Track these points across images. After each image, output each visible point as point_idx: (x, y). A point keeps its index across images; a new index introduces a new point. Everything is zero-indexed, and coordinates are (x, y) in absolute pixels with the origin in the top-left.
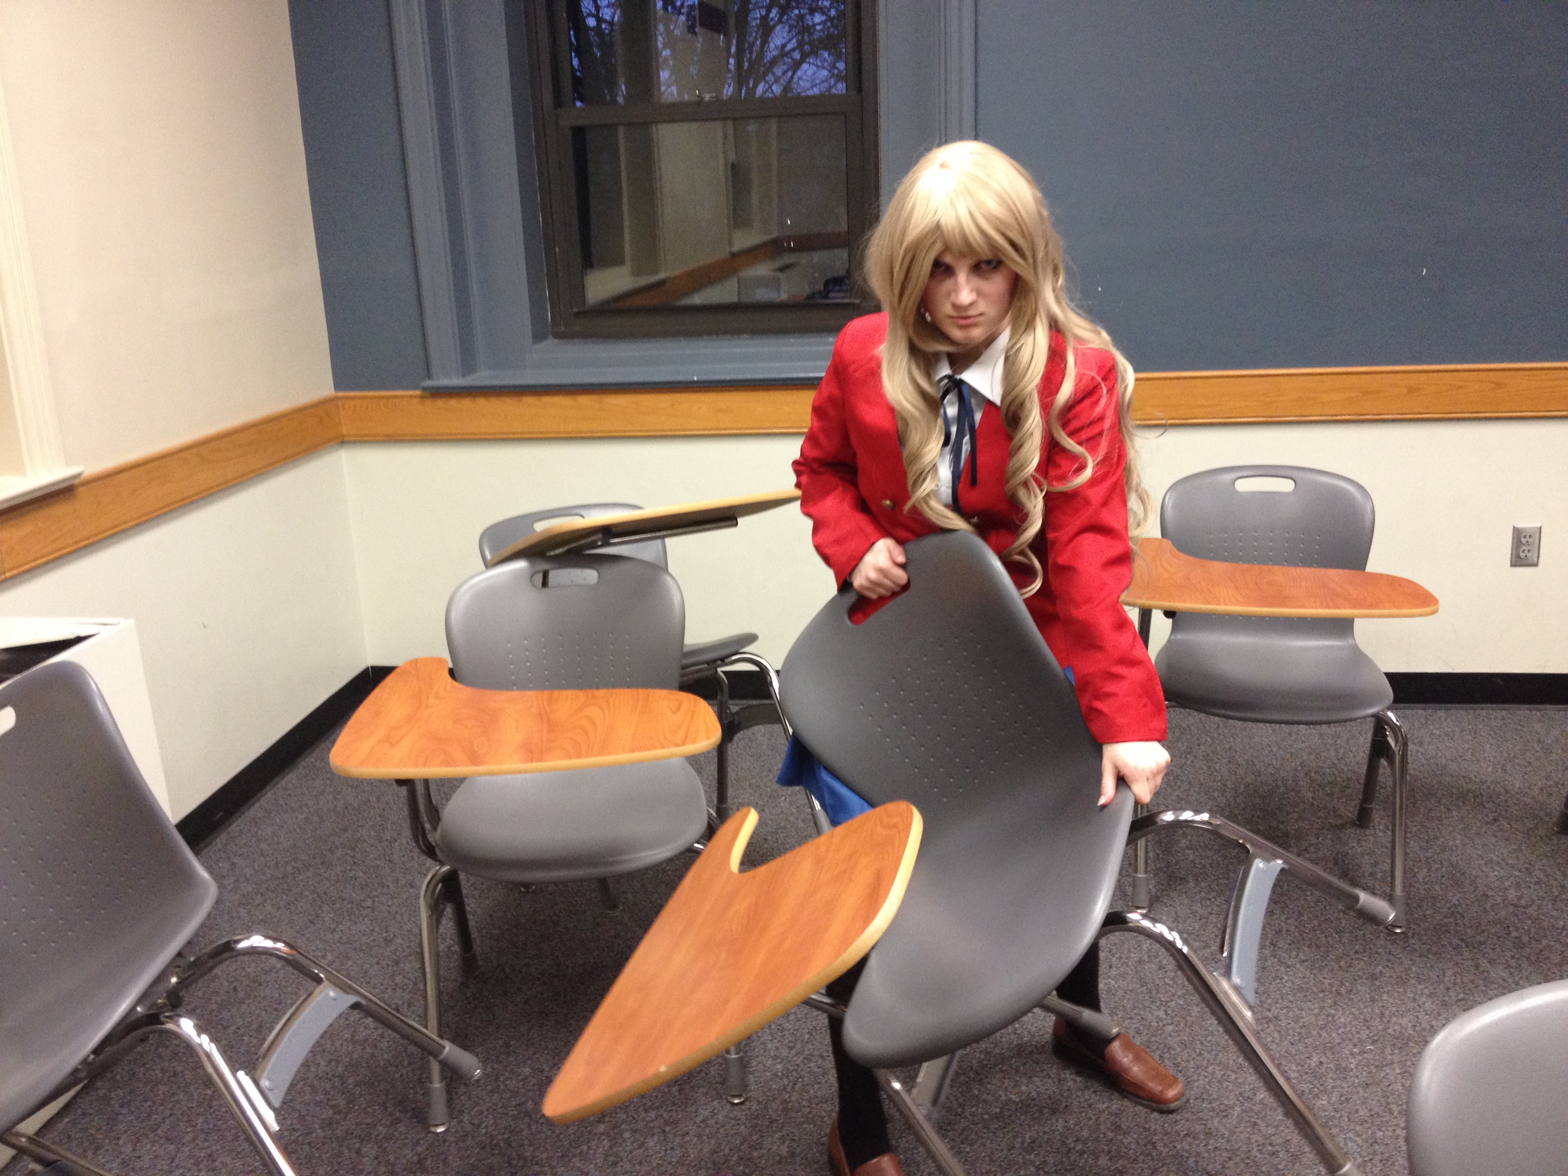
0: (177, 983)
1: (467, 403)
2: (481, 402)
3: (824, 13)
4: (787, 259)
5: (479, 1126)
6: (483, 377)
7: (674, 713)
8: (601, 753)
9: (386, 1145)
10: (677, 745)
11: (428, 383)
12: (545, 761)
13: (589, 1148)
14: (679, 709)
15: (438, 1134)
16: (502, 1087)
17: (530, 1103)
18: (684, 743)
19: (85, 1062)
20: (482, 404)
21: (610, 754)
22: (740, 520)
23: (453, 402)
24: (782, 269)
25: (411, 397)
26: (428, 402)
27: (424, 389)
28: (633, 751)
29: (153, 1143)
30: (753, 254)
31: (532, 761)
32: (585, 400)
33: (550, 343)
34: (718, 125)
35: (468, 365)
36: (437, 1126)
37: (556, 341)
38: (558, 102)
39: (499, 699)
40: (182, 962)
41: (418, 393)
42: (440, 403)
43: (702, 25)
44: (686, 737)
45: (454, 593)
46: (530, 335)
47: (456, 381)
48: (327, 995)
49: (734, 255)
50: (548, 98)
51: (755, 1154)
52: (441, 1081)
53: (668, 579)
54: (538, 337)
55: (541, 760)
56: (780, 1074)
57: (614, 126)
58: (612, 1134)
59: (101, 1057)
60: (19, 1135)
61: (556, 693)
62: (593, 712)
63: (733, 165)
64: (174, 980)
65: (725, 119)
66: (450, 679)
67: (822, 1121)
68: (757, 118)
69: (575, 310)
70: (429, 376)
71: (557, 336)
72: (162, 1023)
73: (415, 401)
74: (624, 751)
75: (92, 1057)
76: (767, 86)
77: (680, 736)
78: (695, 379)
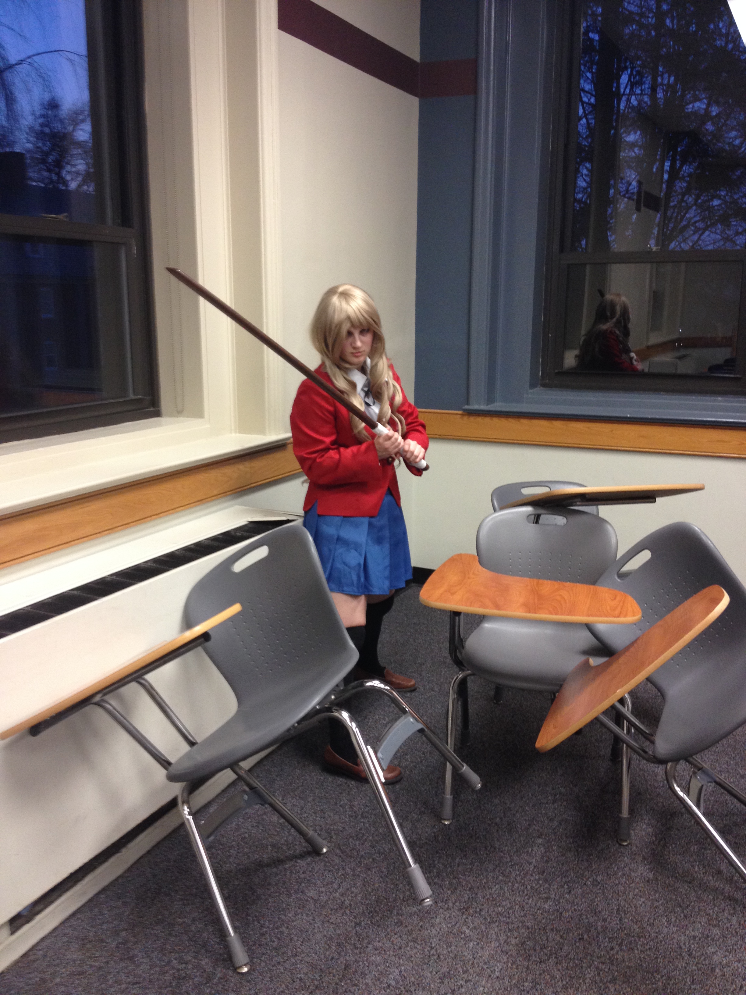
0: (335, 699)
1: (487, 420)
2: (496, 420)
3: (720, 199)
4: (683, 352)
5: (469, 825)
6: (498, 406)
7: (612, 600)
8: (570, 614)
9: (416, 824)
10: (615, 617)
11: (467, 407)
12: (537, 613)
13: (532, 850)
14: (615, 599)
15: (445, 825)
16: (482, 807)
17: (498, 819)
18: (619, 616)
19: (293, 726)
20: (496, 422)
21: (574, 615)
22: (657, 499)
23: (480, 419)
24: (680, 358)
25: (457, 414)
26: (465, 418)
27: (464, 410)
28: (589, 616)
29: (292, 798)
30: (663, 347)
31: (530, 612)
32: (558, 424)
33: (539, 389)
34: (648, 266)
35: (490, 400)
36: (445, 820)
37: (542, 388)
38: (562, 250)
39: (508, 580)
40: (337, 689)
41: (460, 412)
42: (472, 419)
43: (644, 206)
44: (621, 613)
45: (483, 521)
46: (528, 384)
47: (483, 407)
48: (409, 720)
49: (648, 347)
50: (556, 247)
51: (633, 874)
52: (451, 794)
53: (609, 527)
54: (533, 385)
55: (535, 613)
56: (651, 834)
57: (585, 264)
58: (546, 845)
59: (300, 726)
60: (241, 768)
61: (541, 581)
62: (564, 593)
63: (654, 292)
64: (333, 697)
65: (651, 262)
66: (480, 567)
67: (676, 865)
68: (673, 262)
69: (556, 371)
70: (468, 404)
71: (544, 385)
72: (332, 712)
73: (459, 416)
74: (583, 615)
75: (296, 725)
76: (677, 244)
77: (617, 612)
78: (629, 416)
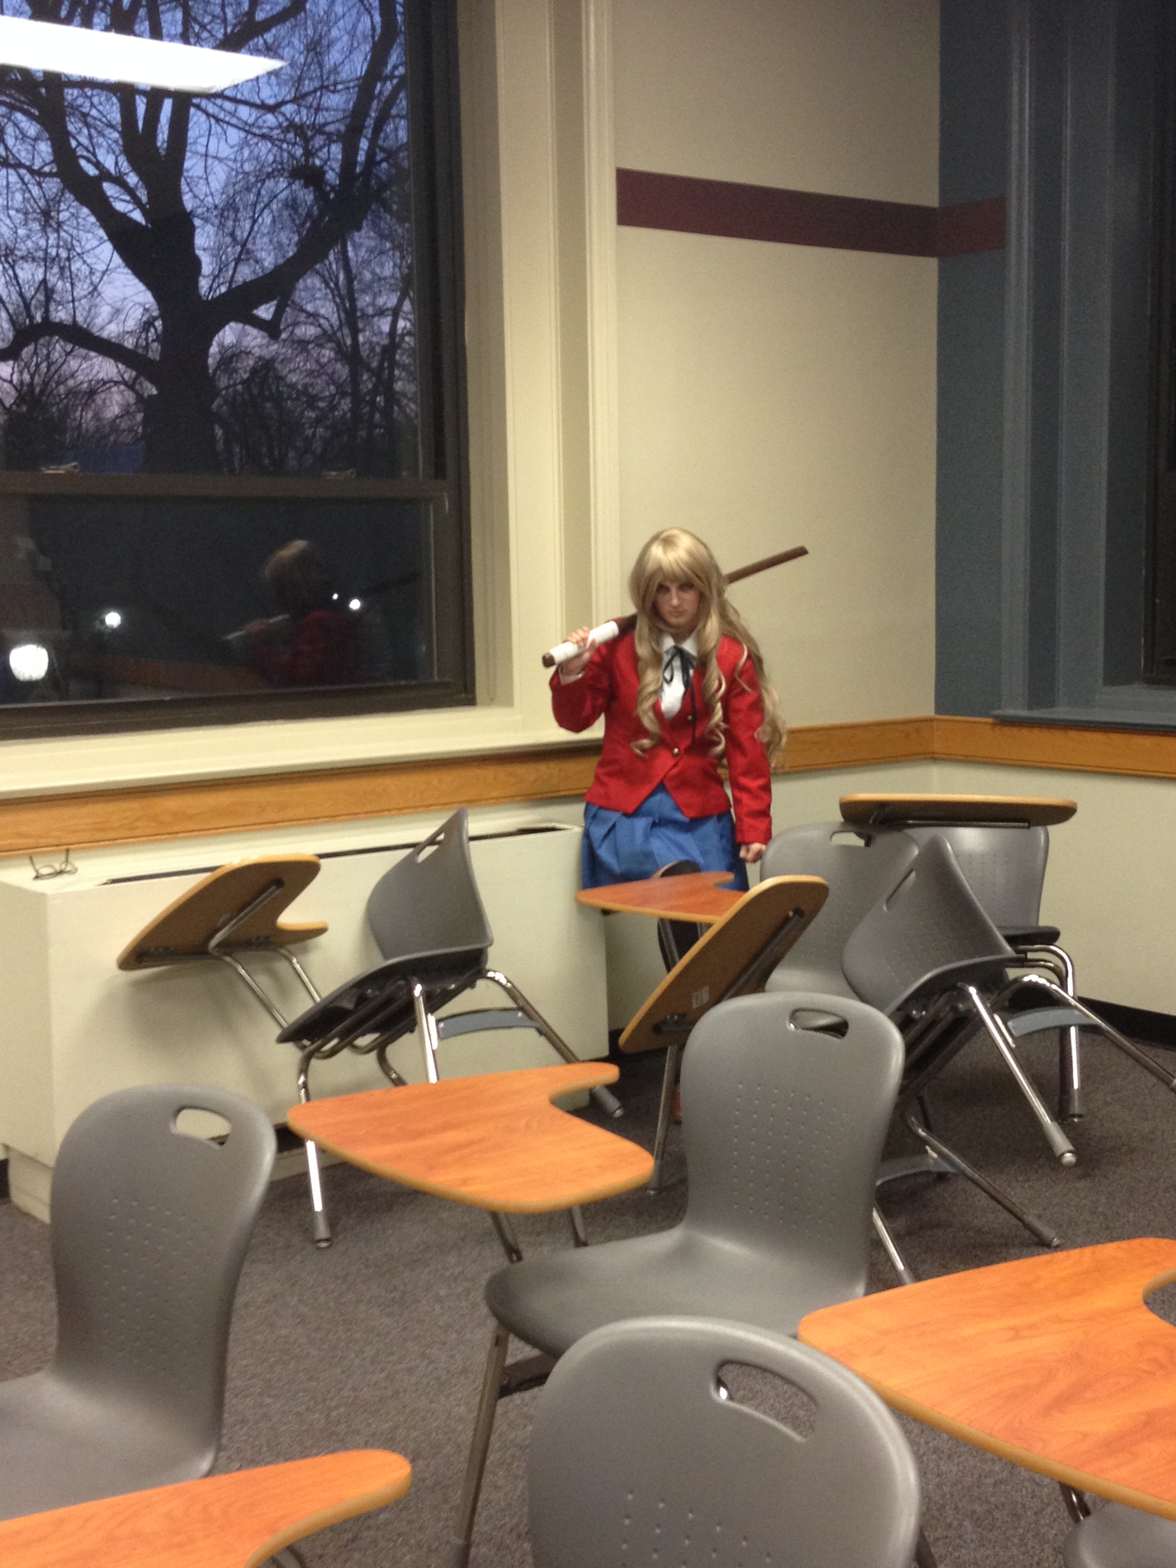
6: (1061, 712)
11: (998, 712)
23: (1016, 732)
25: (986, 723)
26: (997, 728)
27: (995, 717)
35: (1042, 700)
41: (990, 720)
42: (1007, 730)
46: (1102, 680)
47: (1024, 713)
69: (1167, 658)
70: (999, 707)
71: (1146, 681)
73: (988, 726)
